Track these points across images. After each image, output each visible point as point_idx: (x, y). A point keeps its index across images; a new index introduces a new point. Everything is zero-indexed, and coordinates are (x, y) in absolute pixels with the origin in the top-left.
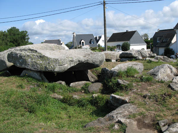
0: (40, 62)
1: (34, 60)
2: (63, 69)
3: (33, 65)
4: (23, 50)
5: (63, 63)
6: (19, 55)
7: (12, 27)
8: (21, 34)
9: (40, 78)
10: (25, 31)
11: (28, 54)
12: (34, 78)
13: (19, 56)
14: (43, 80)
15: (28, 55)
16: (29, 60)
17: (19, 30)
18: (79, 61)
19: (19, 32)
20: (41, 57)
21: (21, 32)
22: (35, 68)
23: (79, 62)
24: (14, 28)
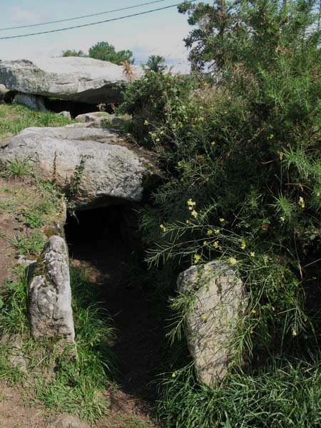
0: (33, 79)
1: (25, 77)
2: (65, 90)
3: (24, 85)
4: (16, 61)
5: (64, 80)
6: (8, 69)
7: (100, 42)
8: (117, 57)
9: (35, 106)
10: (126, 50)
11: (20, 67)
12: (25, 105)
13: (7, 71)
14: (39, 109)
15: (19, 70)
16: (20, 77)
17: (113, 49)
18: (105, 82)
19: (114, 53)
20: (35, 71)
21: (118, 54)
22: (26, 90)
23: (104, 84)
24: (103, 43)
